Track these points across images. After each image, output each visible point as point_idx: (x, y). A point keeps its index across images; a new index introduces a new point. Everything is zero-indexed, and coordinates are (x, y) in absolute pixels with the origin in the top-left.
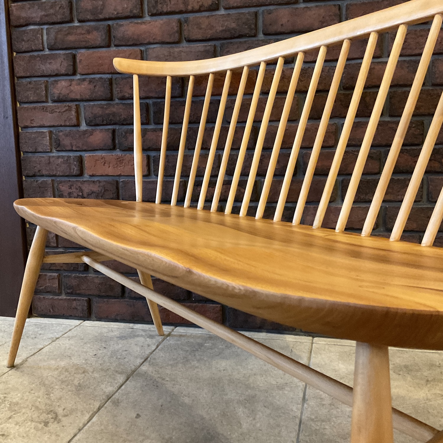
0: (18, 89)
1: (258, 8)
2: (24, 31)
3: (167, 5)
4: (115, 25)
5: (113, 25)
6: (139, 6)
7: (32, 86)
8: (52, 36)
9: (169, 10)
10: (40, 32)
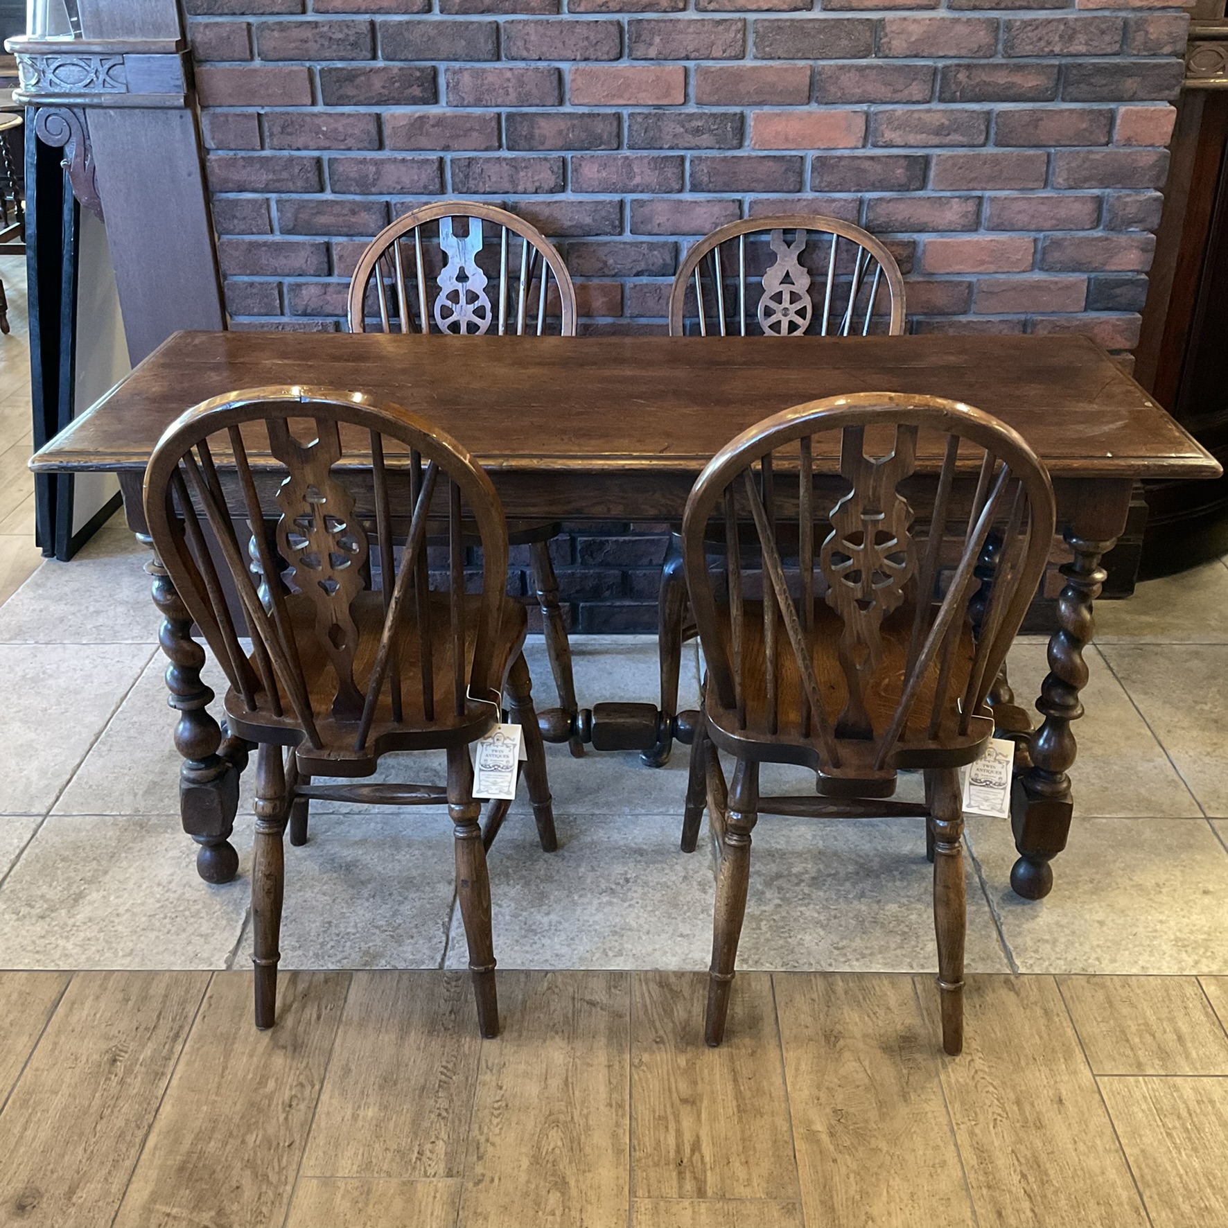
0: (228, 293)
1: (624, 195)
2: (236, 203)
3: (484, 183)
4: (399, 205)
5: (395, 205)
6: (437, 181)
7: (254, 291)
8: (289, 215)
9: (488, 189)
10: (265, 206)
